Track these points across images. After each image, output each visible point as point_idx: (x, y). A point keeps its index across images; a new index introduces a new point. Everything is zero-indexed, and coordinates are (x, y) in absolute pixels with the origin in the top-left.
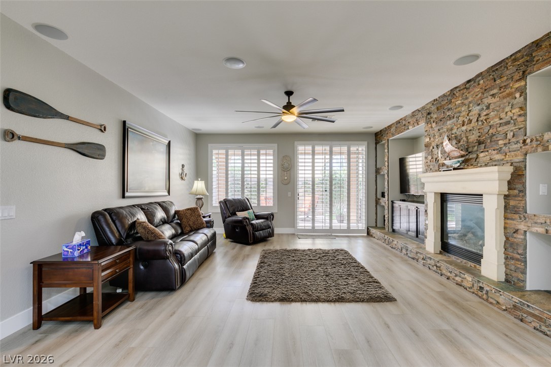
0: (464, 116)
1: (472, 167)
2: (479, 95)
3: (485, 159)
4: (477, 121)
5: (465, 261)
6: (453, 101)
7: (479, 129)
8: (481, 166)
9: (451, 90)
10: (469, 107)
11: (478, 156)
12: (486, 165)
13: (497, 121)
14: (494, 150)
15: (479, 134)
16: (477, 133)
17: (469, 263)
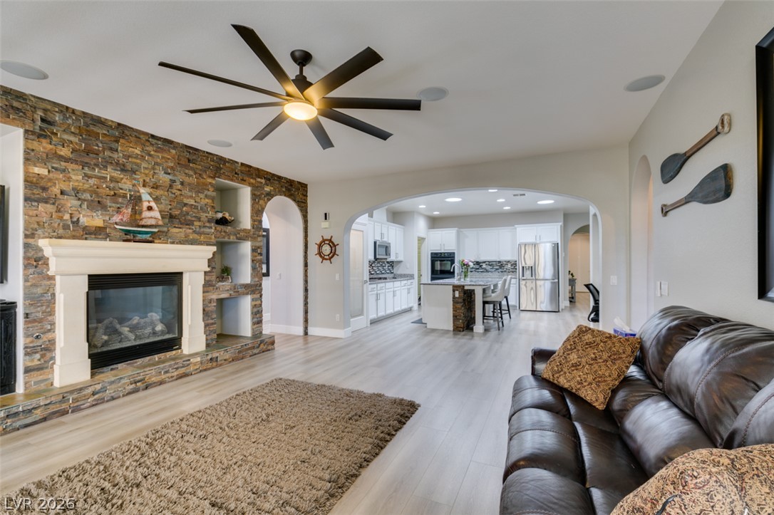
0: (146, 175)
1: (160, 241)
2: (172, 165)
3: (178, 235)
4: (168, 191)
5: (148, 358)
6: (121, 141)
7: (170, 201)
8: (173, 243)
9: (119, 124)
10: (153, 168)
11: (168, 230)
12: (180, 243)
13: (192, 202)
14: (190, 229)
15: (170, 207)
16: (166, 204)
17: (156, 356)
